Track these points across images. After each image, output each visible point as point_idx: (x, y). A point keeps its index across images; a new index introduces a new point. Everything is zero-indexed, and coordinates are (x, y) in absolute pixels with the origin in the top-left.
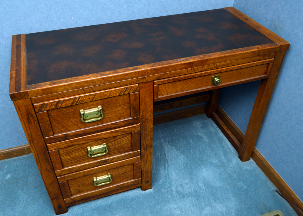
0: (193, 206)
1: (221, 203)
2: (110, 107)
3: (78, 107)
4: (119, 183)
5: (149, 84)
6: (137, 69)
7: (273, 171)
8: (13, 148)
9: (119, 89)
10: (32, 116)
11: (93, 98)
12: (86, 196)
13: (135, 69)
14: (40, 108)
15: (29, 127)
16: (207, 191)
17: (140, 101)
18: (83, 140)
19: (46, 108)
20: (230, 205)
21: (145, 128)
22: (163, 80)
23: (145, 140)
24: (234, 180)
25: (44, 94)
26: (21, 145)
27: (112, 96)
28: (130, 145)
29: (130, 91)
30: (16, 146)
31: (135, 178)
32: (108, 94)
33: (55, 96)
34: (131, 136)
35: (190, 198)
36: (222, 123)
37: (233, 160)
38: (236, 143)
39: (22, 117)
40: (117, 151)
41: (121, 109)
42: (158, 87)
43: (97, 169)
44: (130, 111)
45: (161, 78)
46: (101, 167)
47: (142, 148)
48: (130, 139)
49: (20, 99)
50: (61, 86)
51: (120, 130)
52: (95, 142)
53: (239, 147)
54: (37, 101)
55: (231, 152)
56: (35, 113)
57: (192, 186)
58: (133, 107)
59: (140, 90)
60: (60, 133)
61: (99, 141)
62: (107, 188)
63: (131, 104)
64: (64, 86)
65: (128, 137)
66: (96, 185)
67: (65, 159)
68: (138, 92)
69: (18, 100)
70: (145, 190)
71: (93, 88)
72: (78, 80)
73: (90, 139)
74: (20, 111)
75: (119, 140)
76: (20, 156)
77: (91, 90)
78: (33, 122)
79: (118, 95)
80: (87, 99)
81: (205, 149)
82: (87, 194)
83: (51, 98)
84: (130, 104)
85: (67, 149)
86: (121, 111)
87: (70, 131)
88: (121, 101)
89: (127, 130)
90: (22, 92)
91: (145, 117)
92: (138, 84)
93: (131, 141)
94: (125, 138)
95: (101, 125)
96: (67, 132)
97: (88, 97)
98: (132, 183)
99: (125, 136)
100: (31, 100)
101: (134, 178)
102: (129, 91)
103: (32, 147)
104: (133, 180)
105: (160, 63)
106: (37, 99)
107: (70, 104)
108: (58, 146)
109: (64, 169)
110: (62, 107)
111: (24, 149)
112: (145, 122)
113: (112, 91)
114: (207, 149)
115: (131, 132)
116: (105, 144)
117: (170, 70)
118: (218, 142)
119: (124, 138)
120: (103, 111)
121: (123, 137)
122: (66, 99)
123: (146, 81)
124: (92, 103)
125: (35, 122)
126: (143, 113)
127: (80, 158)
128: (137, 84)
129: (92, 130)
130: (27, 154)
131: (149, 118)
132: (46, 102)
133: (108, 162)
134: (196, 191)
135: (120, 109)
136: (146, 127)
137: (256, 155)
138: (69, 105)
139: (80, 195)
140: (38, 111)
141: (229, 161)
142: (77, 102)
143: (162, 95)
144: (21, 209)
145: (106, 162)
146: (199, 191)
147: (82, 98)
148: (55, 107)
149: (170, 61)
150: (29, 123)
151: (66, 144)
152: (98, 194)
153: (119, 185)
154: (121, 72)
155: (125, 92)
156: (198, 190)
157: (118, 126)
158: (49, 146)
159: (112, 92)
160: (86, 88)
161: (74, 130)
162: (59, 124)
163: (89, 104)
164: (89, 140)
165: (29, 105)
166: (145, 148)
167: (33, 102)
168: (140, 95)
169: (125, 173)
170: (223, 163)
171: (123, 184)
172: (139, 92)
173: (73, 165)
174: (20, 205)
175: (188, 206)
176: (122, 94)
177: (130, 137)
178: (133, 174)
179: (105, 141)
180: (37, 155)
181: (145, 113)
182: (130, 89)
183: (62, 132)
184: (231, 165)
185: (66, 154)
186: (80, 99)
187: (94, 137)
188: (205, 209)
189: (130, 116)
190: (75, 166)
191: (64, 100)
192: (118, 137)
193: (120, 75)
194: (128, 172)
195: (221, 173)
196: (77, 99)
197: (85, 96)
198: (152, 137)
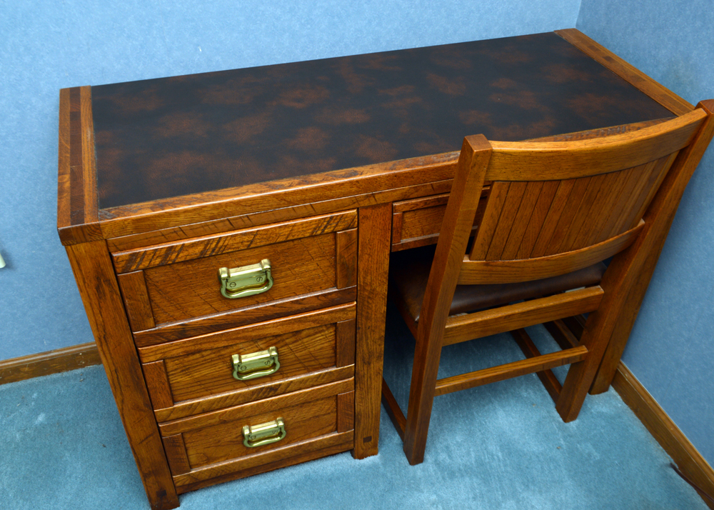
0: (474, 498)
1: (540, 492)
2: (288, 263)
3: (214, 261)
4: (302, 440)
5: (381, 210)
6: (355, 174)
7: (663, 418)
9: (312, 221)
10: (108, 281)
11: (252, 242)
12: (223, 471)
13: (351, 175)
14: (126, 264)
15: (100, 307)
16: (508, 462)
17: (360, 248)
18: (223, 339)
19: (140, 263)
20: (563, 497)
21: (368, 313)
22: (414, 201)
23: (367, 340)
24: (572, 437)
25: (137, 229)
26: (70, 346)
27: (295, 237)
28: (332, 351)
29: (337, 225)
30: (58, 348)
31: (339, 430)
32: (286, 231)
33: (163, 235)
34: (335, 331)
35: (467, 479)
39: (84, 282)
40: (300, 365)
41: (315, 268)
42: (402, 217)
43: (252, 406)
44: (336, 274)
45: (411, 197)
46: (263, 403)
47: (359, 359)
48: (333, 337)
49: (82, 242)
50: (177, 213)
51: (310, 316)
52: (251, 345)
54: (121, 247)
56: (116, 273)
57: (471, 450)
58: (343, 264)
59: (361, 224)
60: (171, 322)
61: (259, 343)
62: (272, 451)
63: (338, 257)
64: (186, 211)
65: (327, 332)
66: (248, 445)
67: (178, 382)
68: (356, 229)
69: (77, 243)
70: (361, 457)
71: (250, 217)
72: (217, 200)
73: (239, 336)
74: (81, 270)
75: (305, 340)
76: (67, 370)
77: (248, 222)
78: (108, 296)
79: (308, 235)
80: (237, 243)
82: (226, 466)
83: (153, 239)
84: (336, 256)
85: (186, 359)
86: (314, 273)
87: (193, 317)
88: (315, 250)
89: (326, 317)
90: (88, 225)
91: (368, 288)
92: (355, 211)
93: (333, 342)
94: (320, 335)
95: (267, 305)
96: (185, 319)
97: (238, 240)
98: (331, 442)
99: (320, 332)
100: (107, 245)
101: (336, 430)
102: (334, 225)
103: (104, 354)
104: (336, 434)
105: (409, 160)
106: (121, 242)
107: (196, 254)
108: (164, 353)
109: (176, 406)
110: (177, 261)
111: (77, 355)
112: (369, 298)
113: (294, 225)
115: (335, 321)
116: (273, 350)
117: (432, 177)
119: (317, 335)
120: (272, 272)
121: (317, 333)
122: (187, 242)
123: (374, 203)
124: (248, 253)
125: (115, 296)
126: (364, 278)
127: (215, 380)
128: (353, 209)
129: (245, 317)
130: (83, 366)
131: (378, 289)
132: (142, 250)
133: (279, 391)
134: (481, 463)
135: (311, 267)
136: (370, 311)
137: (624, 379)
138: (195, 257)
139: (210, 468)
140: (123, 270)
142: (213, 250)
143: (411, 236)
144: (69, 497)
145: (273, 391)
146: (489, 463)
147: (225, 241)
148: (161, 261)
149: (433, 157)
150: (100, 298)
151: (183, 347)
152: (251, 466)
153: (301, 446)
154: (318, 182)
155: (326, 227)
156: (487, 460)
157: (306, 308)
158: (142, 352)
159: (296, 228)
160: (236, 219)
161: (203, 315)
162: (169, 301)
163: (241, 255)
164: (237, 339)
165: (102, 256)
166: (366, 360)
167: (112, 249)
168: (360, 235)
169: (318, 416)
171: (310, 444)
172: (358, 230)
173: (198, 397)
174: (68, 487)
175: (463, 497)
176: (319, 232)
177: (333, 334)
178: (334, 421)
179: (275, 341)
180: (114, 373)
181: (369, 278)
182: (336, 221)
183: (176, 320)
185: (182, 371)
186: (220, 244)
187: (248, 332)
188: (503, 505)
189: (335, 285)
190: (201, 400)
191: (183, 245)
192: (304, 333)
193: (317, 188)
194: (324, 415)
195: (539, 422)
196: (214, 244)
197: (232, 236)
198: (383, 334)
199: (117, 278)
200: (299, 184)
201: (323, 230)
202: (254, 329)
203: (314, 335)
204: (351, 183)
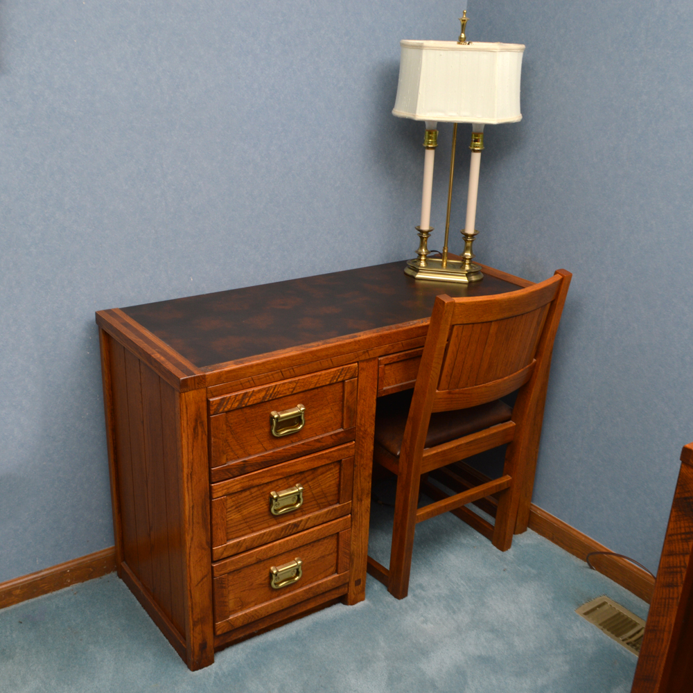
1: (502, 599)
2: (314, 408)
3: (268, 406)
4: (311, 583)
5: (372, 363)
6: (356, 337)
8: (41, 571)
9: (330, 372)
10: (202, 423)
11: (294, 389)
12: (253, 616)
13: (353, 337)
14: (217, 407)
15: (193, 446)
17: (358, 394)
18: (269, 475)
19: (225, 407)
21: (361, 451)
22: (391, 356)
23: (360, 477)
25: (227, 379)
26: (59, 563)
27: (321, 385)
28: (336, 488)
29: (346, 375)
30: (49, 567)
31: (339, 571)
32: (315, 380)
33: (241, 384)
34: (340, 469)
39: (187, 424)
40: (315, 502)
41: (329, 413)
42: (384, 370)
43: (280, 544)
44: (343, 416)
45: (390, 352)
46: (288, 541)
47: (355, 496)
48: (337, 475)
49: (193, 390)
50: (252, 366)
51: (326, 453)
52: (284, 482)
54: (214, 394)
56: (209, 415)
58: (348, 407)
59: (360, 374)
60: (235, 459)
61: (291, 480)
62: (290, 594)
63: (345, 402)
64: (257, 365)
65: (334, 470)
66: (274, 587)
67: (231, 520)
70: (353, 603)
71: (295, 369)
73: (278, 472)
74: (187, 413)
75: (320, 477)
77: (292, 373)
78: (200, 437)
79: (328, 383)
80: (286, 390)
82: (256, 611)
83: (235, 387)
84: (343, 401)
85: (240, 496)
86: (329, 415)
87: (250, 455)
88: (331, 396)
89: (336, 454)
90: (198, 376)
91: (362, 429)
93: (337, 480)
94: (329, 472)
95: (299, 443)
96: (245, 457)
97: (287, 387)
98: (333, 584)
99: (331, 469)
100: (207, 393)
101: (337, 572)
102: (344, 375)
103: (188, 490)
104: (337, 575)
105: (387, 327)
106: (216, 390)
107: (260, 399)
108: (228, 488)
109: (228, 543)
110: (248, 405)
111: (65, 572)
112: (363, 438)
113: (320, 376)
115: (341, 459)
116: (299, 486)
117: (402, 337)
119: (328, 473)
120: (305, 415)
121: (327, 471)
122: (256, 389)
123: (368, 357)
124: (290, 399)
125: (204, 436)
126: (361, 420)
127: (257, 517)
128: (355, 362)
129: (284, 454)
131: (369, 430)
132: (228, 396)
133: (299, 529)
135: (328, 411)
136: (363, 450)
137: (537, 517)
138: (259, 401)
139: (244, 613)
140: (214, 412)
142: (270, 396)
143: (389, 385)
145: (296, 528)
147: (274, 389)
148: (238, 405)
150: (195, 438)
151: (241, 483)
152: (275, 610)
153: (311, 588)
154: (333, 342)
155: (339, 377)
157: (323, 446)
158: (214, 488)
160: (286, 371)
161: (257, 453)
162: (236, 441)
163: (286, 400)
164: (277, 475)
165: (202, 401)
166: (360, 497)
167: (209, 395)
168: (359, 384)
169: (323, 557)
170: (481, 541)
171: (318, 585)
172: (358, 379)
173: (243, 535)
176: (335, 381)
177: (338, 471)
178: (335, 562)
179: (301, 477)
181: (363, 420)
182: (345, 372)
183: (239, 458)
185: (236, 508)
186: (276, 390)
187: (284, 469)
189: (342, 426)
190: (246, 537)
191: (253, 391)
192: (320, 471)
193: (335, 346)
194: (328, 555)
195: (483, 557)
196: (272, 390)
197: (283, 384)
198: (371, 472)
199: (209, 419)
200: (323, 344)
201: (337, 379)
202: (289, 466)
203: (326, 472)
204: (355, 342)
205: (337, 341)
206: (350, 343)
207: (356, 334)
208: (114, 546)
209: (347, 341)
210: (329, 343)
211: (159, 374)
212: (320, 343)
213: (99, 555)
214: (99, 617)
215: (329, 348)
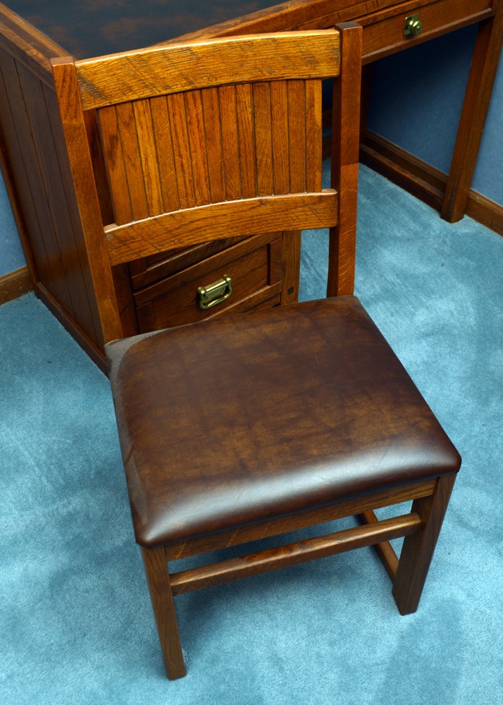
0: (392, 315)
1: (441, 297)
4: (242, 298)
6: (282, 9)
16: (407, 284)
20: (460, 296)
24: (450, 256)
31: (271, 283)
35: (381, 304)
36: (386, 161)
37: (433, 224)
38: (429, 189)
43: (206, 263)
46: (214, 259)
53: (438, 197)
55: (424, 211)
57: (374, 283)
66: (204, 307)
81: (371, 216)
98: (265, 296)
101: (269, 283)
104: (268, 287)
109: (148, 270)
114: (374, 216)
117: (339, 5)
118: (390, 199)
133: (226, 244)
134: (386, 291)
137: (476, 202)
141: (426, 226)
145: (222, 245)
146: (393, 288)
153: (242, 303)
154: (256, 19)
156: (390, 288)
169: (254, 270)
170: (416, 233)
171: (250, 299)
173: (164, 260)
175: (383, 317)
178: (266, 273)
184: (432, 233)
188: (417, 313)
194: (258, 268)
195: (420, 251)
200: (242, 22)
204: (282, 16)
205: (259, 17)
206: (275, 18)
207: (281, 5)
208: (25, 265)
209: (272, 16)
210: (249, 20)
211: (40, 77)
212: (238, 21)
213: (12, 276)
214: (21, 344)
215: (250, 26)
